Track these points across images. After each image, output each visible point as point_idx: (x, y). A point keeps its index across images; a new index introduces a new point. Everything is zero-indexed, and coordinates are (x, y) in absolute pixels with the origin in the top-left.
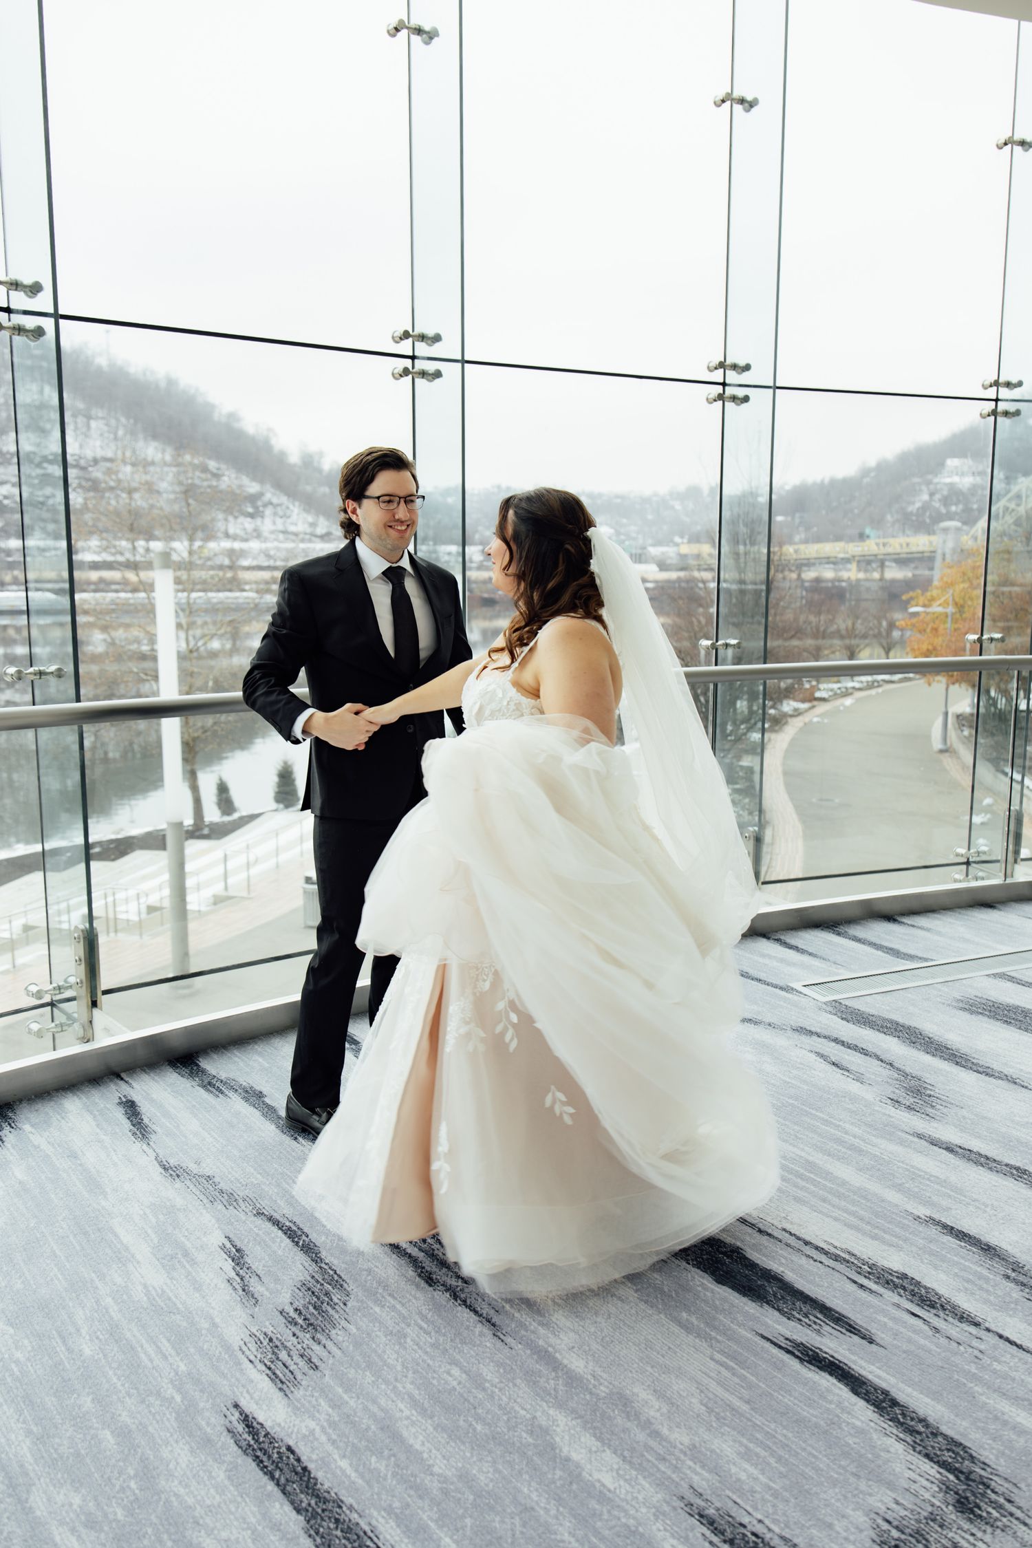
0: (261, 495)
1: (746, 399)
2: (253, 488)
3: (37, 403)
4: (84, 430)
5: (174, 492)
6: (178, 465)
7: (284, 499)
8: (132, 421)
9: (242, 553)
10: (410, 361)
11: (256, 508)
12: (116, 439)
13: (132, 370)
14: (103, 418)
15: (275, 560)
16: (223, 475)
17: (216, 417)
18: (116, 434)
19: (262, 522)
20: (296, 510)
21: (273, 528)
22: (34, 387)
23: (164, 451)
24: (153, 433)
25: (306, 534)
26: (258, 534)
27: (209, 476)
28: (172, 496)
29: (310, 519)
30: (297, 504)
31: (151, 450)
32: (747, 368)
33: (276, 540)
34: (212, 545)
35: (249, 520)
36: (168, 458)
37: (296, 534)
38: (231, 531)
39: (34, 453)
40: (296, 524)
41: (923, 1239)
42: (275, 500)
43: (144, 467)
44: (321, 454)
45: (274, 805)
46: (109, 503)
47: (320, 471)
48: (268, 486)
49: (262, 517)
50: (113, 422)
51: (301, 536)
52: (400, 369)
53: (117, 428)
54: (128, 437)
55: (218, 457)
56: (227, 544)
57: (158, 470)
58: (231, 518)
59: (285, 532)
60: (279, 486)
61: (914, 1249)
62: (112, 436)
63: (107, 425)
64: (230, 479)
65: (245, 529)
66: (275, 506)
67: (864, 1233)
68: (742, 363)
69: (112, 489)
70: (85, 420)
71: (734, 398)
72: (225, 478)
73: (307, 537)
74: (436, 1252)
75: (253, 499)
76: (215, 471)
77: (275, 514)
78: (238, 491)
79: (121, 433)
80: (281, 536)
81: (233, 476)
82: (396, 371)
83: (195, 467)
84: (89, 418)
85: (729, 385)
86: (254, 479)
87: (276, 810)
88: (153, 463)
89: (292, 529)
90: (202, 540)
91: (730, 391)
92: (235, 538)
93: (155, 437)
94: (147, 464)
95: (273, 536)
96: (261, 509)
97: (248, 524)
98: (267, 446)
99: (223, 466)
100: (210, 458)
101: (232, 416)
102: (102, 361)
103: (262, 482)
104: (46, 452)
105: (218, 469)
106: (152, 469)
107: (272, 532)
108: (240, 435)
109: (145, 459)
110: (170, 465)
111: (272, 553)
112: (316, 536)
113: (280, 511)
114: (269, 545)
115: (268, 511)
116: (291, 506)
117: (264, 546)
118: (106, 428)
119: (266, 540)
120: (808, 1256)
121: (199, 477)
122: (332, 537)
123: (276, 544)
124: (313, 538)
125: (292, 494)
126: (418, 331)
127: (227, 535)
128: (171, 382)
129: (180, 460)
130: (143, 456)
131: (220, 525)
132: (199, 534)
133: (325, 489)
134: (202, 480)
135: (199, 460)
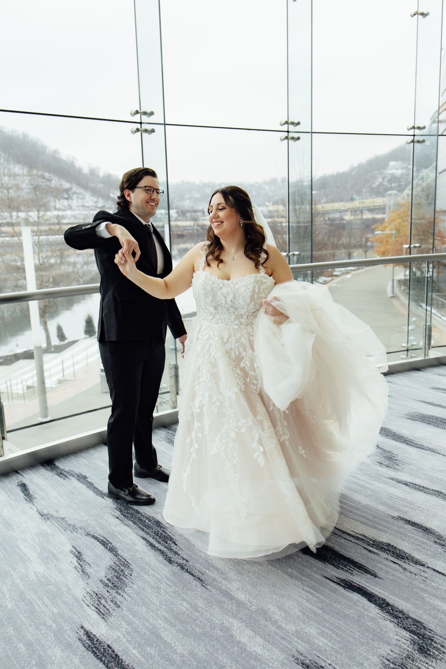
0: (70, 189)
1: (298, 138)
2: (67, 185)
5: (29, 189)
6: (31, 176)
7: (82, 190)
8: (7, 155)
9: (63, 217)
10: (139, 125)
11: (69, 195)
13: (6, 130)
15: (79, 220)
16: (52, 180)
17: (47, 152)
19: (72, 202)
20: (88, 195)
21: (77, 204)
23: (23, 169)
24: (18, 160)
25: (93, 206)
26: (70, 208)
27: (45, 180)
28: (28, 191)
29: (95, 200)
30: (88, 192)
31: (17, 169)
32: (299, 123)
33: (79, 210)
34: (49, 213)
35: (66, 201)
36: (25, 172)
37: (88, 207)
38: (57, 206)
40: (88, 202)
41: (397, 527)
42: (78, 191)
43: (14, 177)
44: (99, 169)
45: (84, 336)
47: (98, 176)
48: (74, 185)
49: (72, 199)
51: (91, 208)
52: (135, 129)
54: (6, 163)
55: (50, 172)
56: (55, 213)
57: (21, 178)
58: (57, 200)
59: (83, 206)
60: (79, 184)
61: (393, 532)
64: (56, 182)
65: (64, 206)
66: (78, 194)
67: (370, 526)
68: (296, 122)
71: (293, 138)
72: (54, 181)
73: (94, 208)
74: (172, 548)
75: (67, 191)
76: (48, 178)
77: (78, 198)
78: (60, 188)
80: (81, 208)
81: (57, 180)
82: (133, 130)
83: (39, 176)
85: (291, 132)
86: (67, 181)
87: (86, 338)
88: (18, 175)
89: (87, 204)
90: (44, 211)
91: (291, 135)
92: (59, 210)
93: (19, 163)
94: (15, 176)
95: (77, 208)
96: (71, 195)
97: (65, 203)
98: (72, 166)
99: (52, 176)
100: (45, 172)
101: (55, 151)
103: (71, 183)
105: (50, 177)
106: (18, 178)
107: (77, 206)
108: (59, 160)
109: (14, 173)
110: (27, 176)
111: (77, 216)
113: (80, 196)
114: (76, 213)
115: (75, 196)
116: (85, 194)
117: (73, 213)
119: (74, 210)
120: (345, 538)
123: (79, 212)
125: (86, 188)
126: (142, 110)
127: (56, 209)
128: (25, 136)
129: (31, 173)
131: (52, 204)
132: (42, 209)
133: (101, 185)
134: (42, 182)
135: (40, 173)
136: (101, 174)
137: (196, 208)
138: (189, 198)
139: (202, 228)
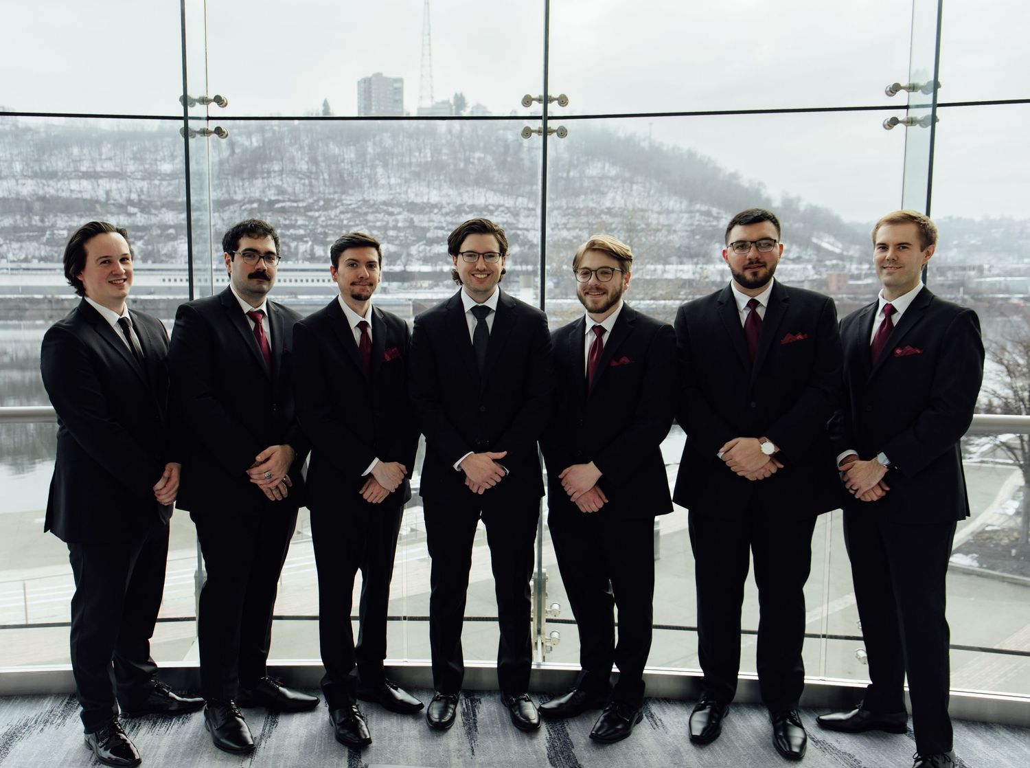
3: (600, 175)
4: (628, 191)
5: (687, 231)
6: (691, 212)
8: (660, 183)
12: (649, 195)
13: (665, 148)
14: (641, 183)
16: (722, 218)
17: (721, 176)
18: (649, 193)
22: (599, 165)
23: (681, 203)
24: (675, 191)
27: (711, 219)
28: (685, 234)
31: (673, 203)
34: (711, 267)
36: (684, 206)
39: (596, 208)
43: (667, 214)
44: (799, 199)
46: (640, 240)
50: (648, 185)
53: (650, 189)
54: (657, 194)
56: (720, 266)
57: (676, 216)
62: (646, 194)
63: (644, 187)
69: (643, 230)
70: (629, 184)
72: (723, 220)
76: (715, 214)
79: (652, 192)
83: (703, 213)
84: (632, 183)
88: (673, 211)
90: (704, 263)
93: (675, 193)
94: (668, 212)
98: (757, 195)
99: (722, 211)
100: (713, 206)
101: (734, 176)
102: (645, 144)
104: (603, 207)
105: (718, 213)
106: (672, 215)
109: (668, 209)
110: (686, 212)
112: (789, 259)
118: (642, 189)
121: (704, 220)
122: (802, 260)
124: (787, 261)
128: (691, 154)
129: (692, 209)
130: (666, 207)
132: (701, 259)
133: (801, 225)
134: (707, 222)
135: (704, 208)
136: (802, 207)
137: (970, 262)
138: (957, 246)
139: (972, 298)
